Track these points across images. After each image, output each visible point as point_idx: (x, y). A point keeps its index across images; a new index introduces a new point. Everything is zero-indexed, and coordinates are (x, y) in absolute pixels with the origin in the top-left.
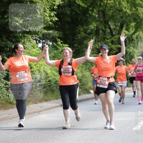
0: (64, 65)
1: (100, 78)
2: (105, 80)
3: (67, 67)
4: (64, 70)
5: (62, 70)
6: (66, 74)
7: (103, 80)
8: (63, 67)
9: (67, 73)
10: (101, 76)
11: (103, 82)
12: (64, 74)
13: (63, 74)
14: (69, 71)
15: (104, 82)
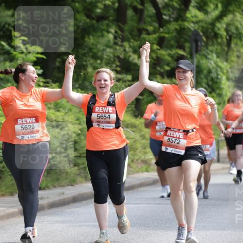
0: (99, 107)
1: (169, 132)
2: (179, 138)
3: (105, 110)
4: (99, 117)
5: (94, 116)
6: (102, 126)
7: (174, 137)
8: (97, 109)
9: (104, 122)
10: (170, 129)
11: (174, 141)
12: (99, 125)
13: (95, 125)
14: (109, 118)
15: (177, 142)
